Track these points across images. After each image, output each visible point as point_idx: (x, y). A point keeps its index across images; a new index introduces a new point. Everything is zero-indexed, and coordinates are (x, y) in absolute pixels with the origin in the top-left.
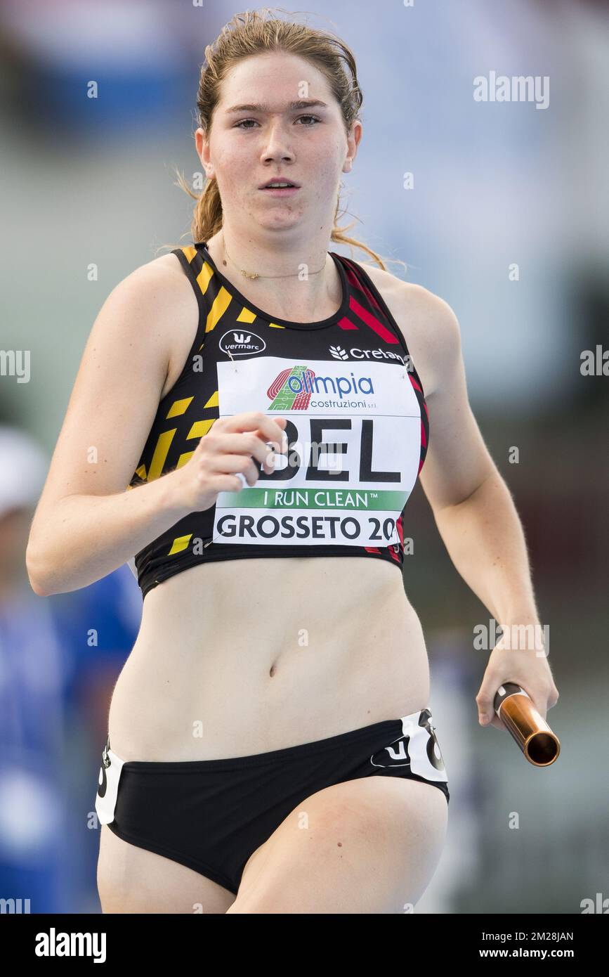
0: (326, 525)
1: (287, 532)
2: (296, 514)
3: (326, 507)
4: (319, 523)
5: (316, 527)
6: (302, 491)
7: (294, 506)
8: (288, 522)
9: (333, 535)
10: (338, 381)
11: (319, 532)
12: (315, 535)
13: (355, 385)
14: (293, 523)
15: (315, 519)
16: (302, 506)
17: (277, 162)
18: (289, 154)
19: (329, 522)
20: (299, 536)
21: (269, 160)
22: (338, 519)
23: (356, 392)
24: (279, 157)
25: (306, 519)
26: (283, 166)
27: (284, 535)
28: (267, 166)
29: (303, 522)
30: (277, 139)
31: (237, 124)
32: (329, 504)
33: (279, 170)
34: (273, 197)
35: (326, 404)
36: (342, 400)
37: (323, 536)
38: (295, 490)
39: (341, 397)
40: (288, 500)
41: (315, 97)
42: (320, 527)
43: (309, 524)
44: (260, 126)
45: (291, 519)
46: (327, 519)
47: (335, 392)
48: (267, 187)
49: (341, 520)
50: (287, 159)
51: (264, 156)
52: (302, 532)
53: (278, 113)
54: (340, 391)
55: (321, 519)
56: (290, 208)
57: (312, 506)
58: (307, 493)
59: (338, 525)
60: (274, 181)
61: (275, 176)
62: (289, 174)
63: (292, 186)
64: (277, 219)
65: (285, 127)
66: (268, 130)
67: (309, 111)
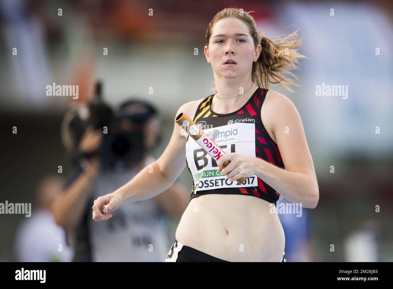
0: (220, 182)
1: (206, 185)
2: (209, 179)
3: (220, 176)
4: (217, 181)
5: (216, 183)
6: (211, 171)
7: (209, 176)
8: (207, 182)
9: (222, 185)
10: (226, 132)
11: (217, 184)
12: (216, 185)
13: (231, 133)
14: (208, 182)
15: (216, 180)
16: (212, 176)
17: (230, 54)
18: (234, 51)
19: (221, 181)
20: (211, 186)
21: (227, 53)
22: (224, 179)
23: (231, 135)
24: (230, 52)
25: (213, 180)
26: (231, 55)
27: (205, 187)
28: (226, 55)
29: (212, 182)
30: (230, 45)
31: (217, 42)
32: (221, 174)
33: (230, 56)
34: (228, 66)
35: (220, 141)
36: (226, 139)
37: (219, 185)
38: (209, 171)
39: (226, 138)
40: (207, 174)
41: (243, 33)
42: (218, 183)
43: (214, 182)
44: (225, 42)
45: (208, 181)
46: (220, 180)
47: (224, 136)
48: (227, 63)
49: (226, 179)
50: (233, 53)
51: (225, 52)
52: (212, 185)
53: (231, 37)
54: (226, 135)
55: (218, 180)
56: (234, 71)
57: (215, 175)
58: (213, 171)
59: (224, 181)
60: (228, 60)
61: (229, 59)
62: (233, 58)
63: (234, 63)
64: (229, 74)
65: (233, 42)
66: (227, 44)
67: (241, 37)
